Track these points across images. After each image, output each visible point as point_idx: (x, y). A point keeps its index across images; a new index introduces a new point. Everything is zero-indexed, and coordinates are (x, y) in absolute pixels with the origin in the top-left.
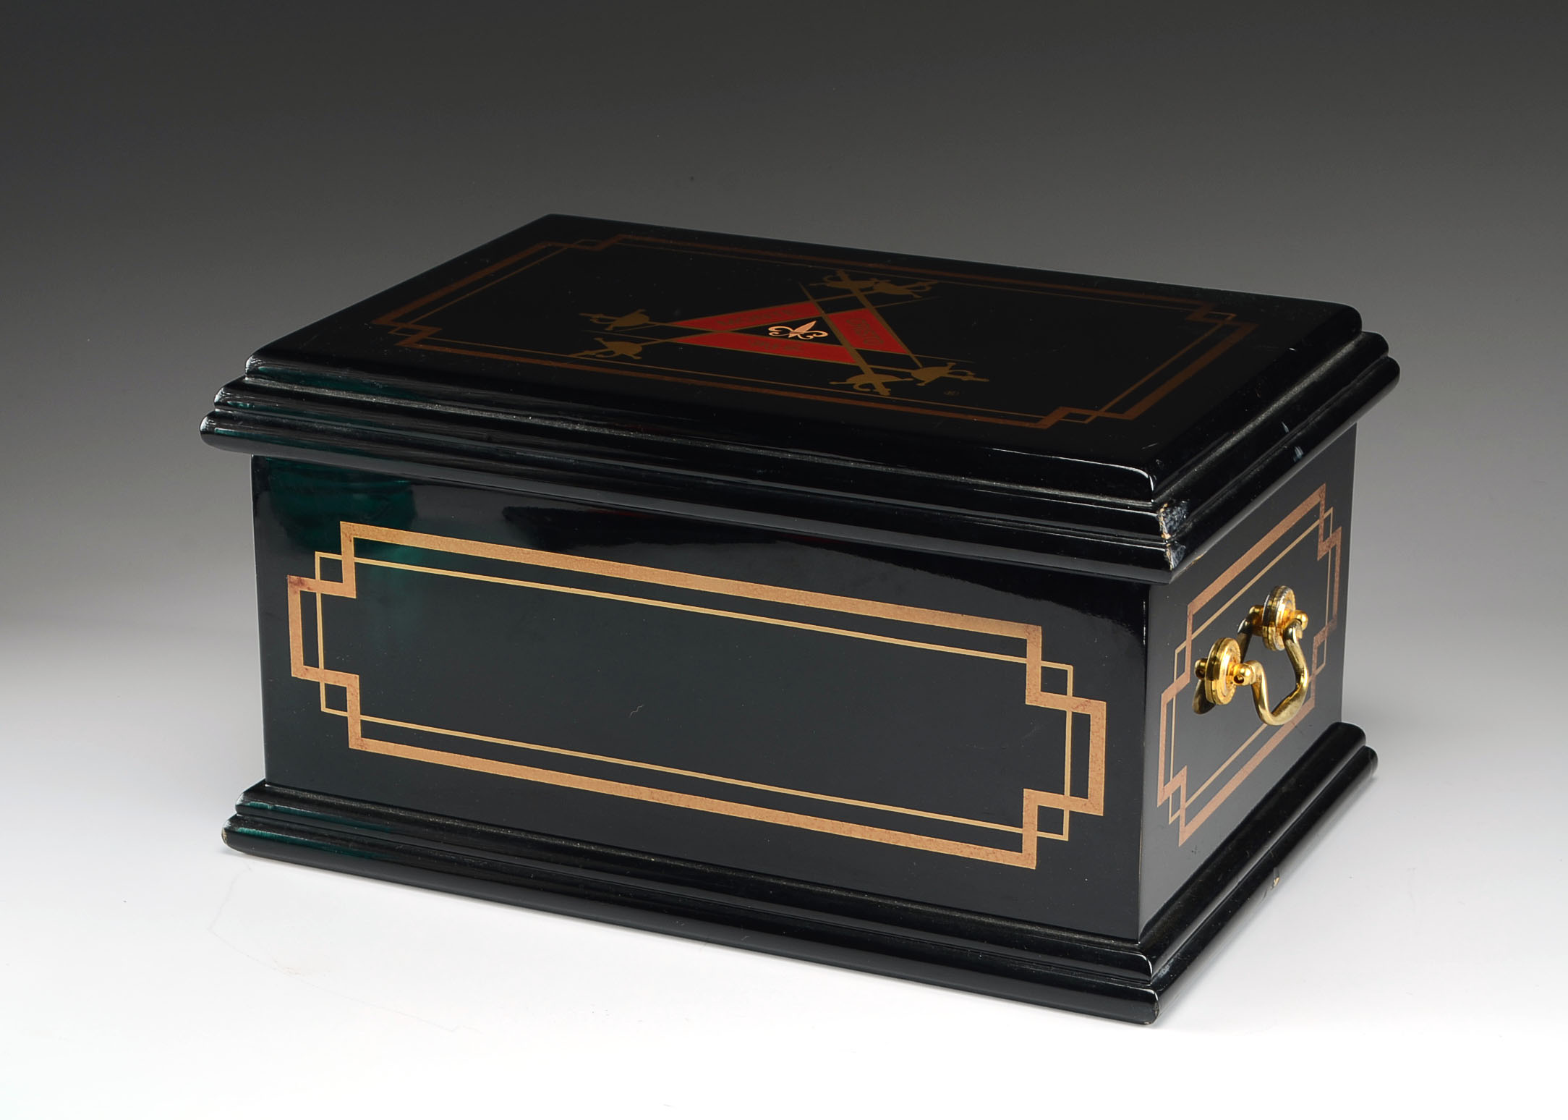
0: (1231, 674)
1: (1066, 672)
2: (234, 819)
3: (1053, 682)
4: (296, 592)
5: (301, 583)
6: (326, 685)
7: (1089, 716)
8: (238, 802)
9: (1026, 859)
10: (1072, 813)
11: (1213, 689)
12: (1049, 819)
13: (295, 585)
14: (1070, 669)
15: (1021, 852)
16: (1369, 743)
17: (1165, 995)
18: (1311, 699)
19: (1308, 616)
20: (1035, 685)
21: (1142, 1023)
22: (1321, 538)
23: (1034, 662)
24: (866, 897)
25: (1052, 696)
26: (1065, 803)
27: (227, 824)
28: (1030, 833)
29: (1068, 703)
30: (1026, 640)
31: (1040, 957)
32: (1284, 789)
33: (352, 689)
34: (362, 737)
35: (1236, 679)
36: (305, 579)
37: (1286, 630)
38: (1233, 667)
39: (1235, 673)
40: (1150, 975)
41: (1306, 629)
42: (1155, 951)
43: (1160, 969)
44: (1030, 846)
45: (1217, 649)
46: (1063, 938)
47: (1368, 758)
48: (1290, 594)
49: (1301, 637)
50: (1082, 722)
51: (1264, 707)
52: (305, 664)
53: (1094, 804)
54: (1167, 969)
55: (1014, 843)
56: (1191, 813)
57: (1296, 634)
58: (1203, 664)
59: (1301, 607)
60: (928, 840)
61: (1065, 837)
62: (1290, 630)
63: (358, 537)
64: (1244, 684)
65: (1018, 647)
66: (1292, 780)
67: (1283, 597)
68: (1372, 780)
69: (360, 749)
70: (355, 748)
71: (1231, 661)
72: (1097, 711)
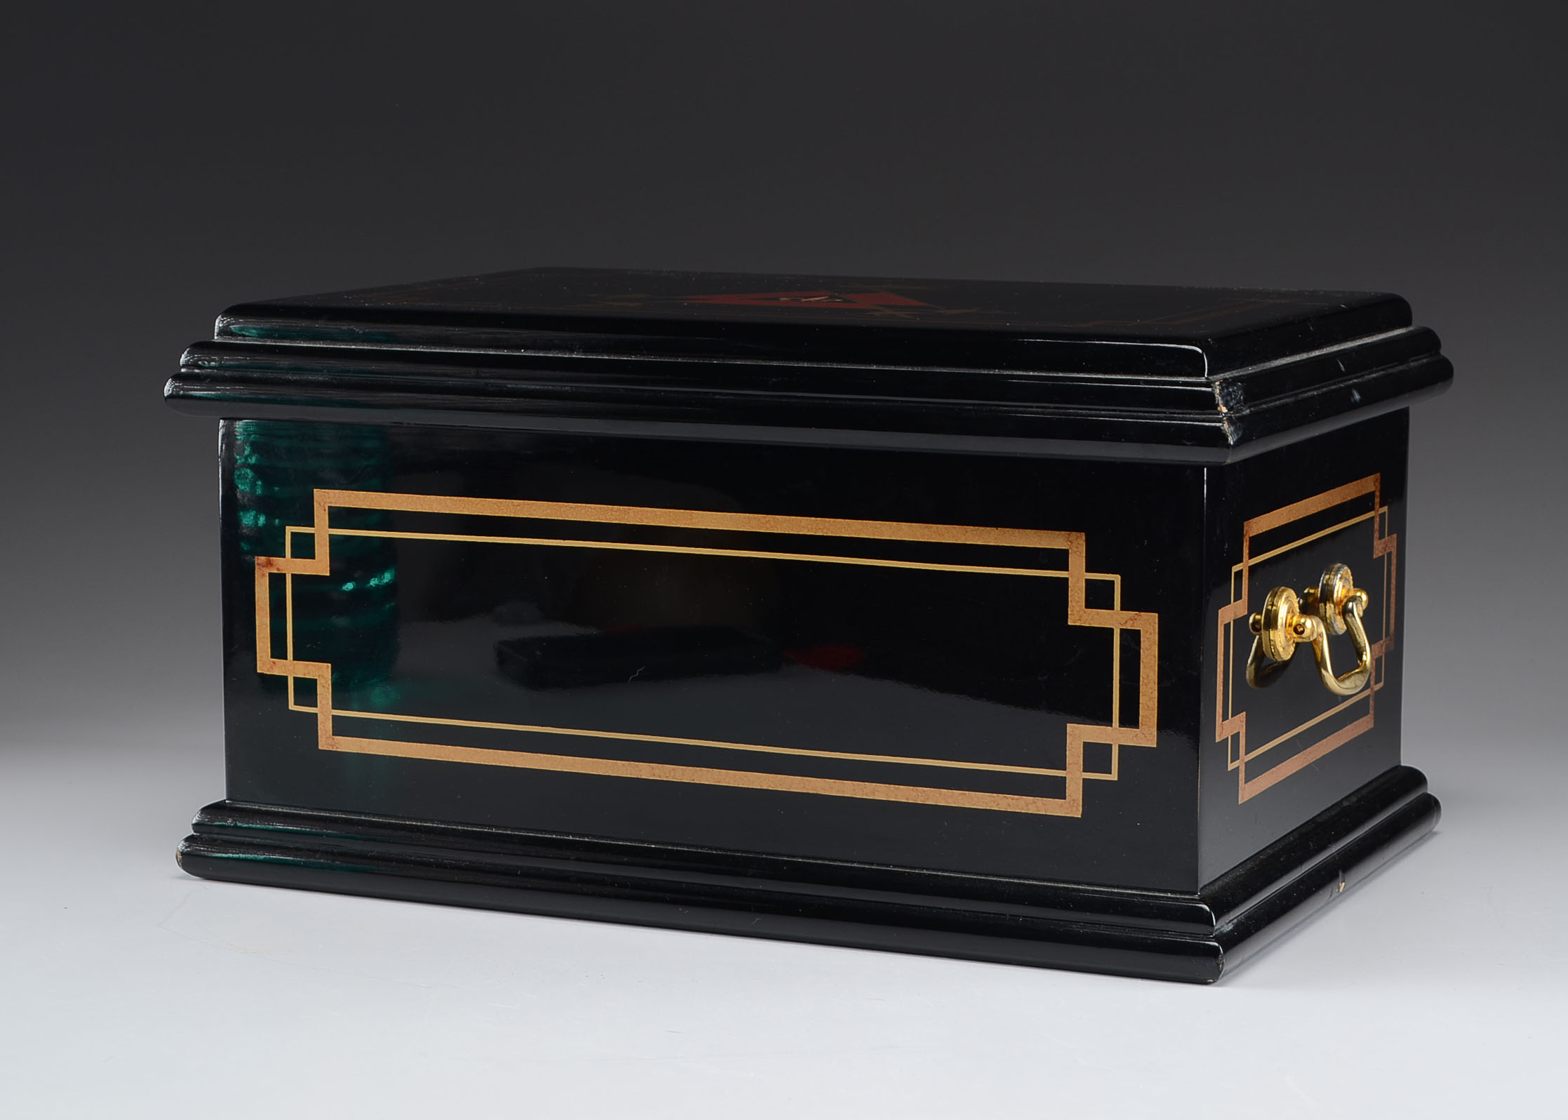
0: (1290, 625)
1: (1113, 582)
2: (189, 839)
3: (1098, 596)
4: (263, 575)
5: (270, 564)
6: (295, 678)
7: (1139, 631)
8: (194, 822)
9: (1070, 806)
10: (1121, 747)
11: (1271, 638)
12: (1096, 756)
13: (263, 566)
14: (1116, 579)
15: (1065, 799)
17: (1231, 952)
18: (1369, 715)
19: (1368, 594)
20: (1078, 602)
21: (1204, 983)
22: (1376, 535)
23: (1077, 576)
24: (891, 868)
25: (1098, 614)
26: (1114, 735)
27: (181, 846)
28: (1075, 775)
29: (1115, 619)
30: (1067, 550)
31: (1088, 916)
32: (1345, 804)
33: (323, 681)
34: (333, 735)
35: (1295, 630)
36: (274, 558)
37: (1346, 606)
38: (1292, 618)
39: (1294, 623)
40: (1213, 926)
41: (1367, 608)
42: (1222, 904)
43: (1225, 925)
44: (1075, 790)
45: (1274, 596)
46: (1112, 893)
47: (1429, 807)
48: (1346, 571)
49: (1361, 614)
50: (1132, 639)
51: (1326, 669)
52: (272, 657)
53: (1146, 735)
54: (1230, 927)
55: (1056, 789)
56: (1254, 770)
57: (1358, 610)
58: (1258, 617)
59: (1358, 584)
60: (960, 794)
61: (1114, 776)
62: (1350, 605)
63: (333, 505)
64: (1304, 635)
65: (1059, 559)
67: (1339, 576)
69: (331, 749)
70: (325, 748)
71: (1288, 612)
72: (1148, 625)
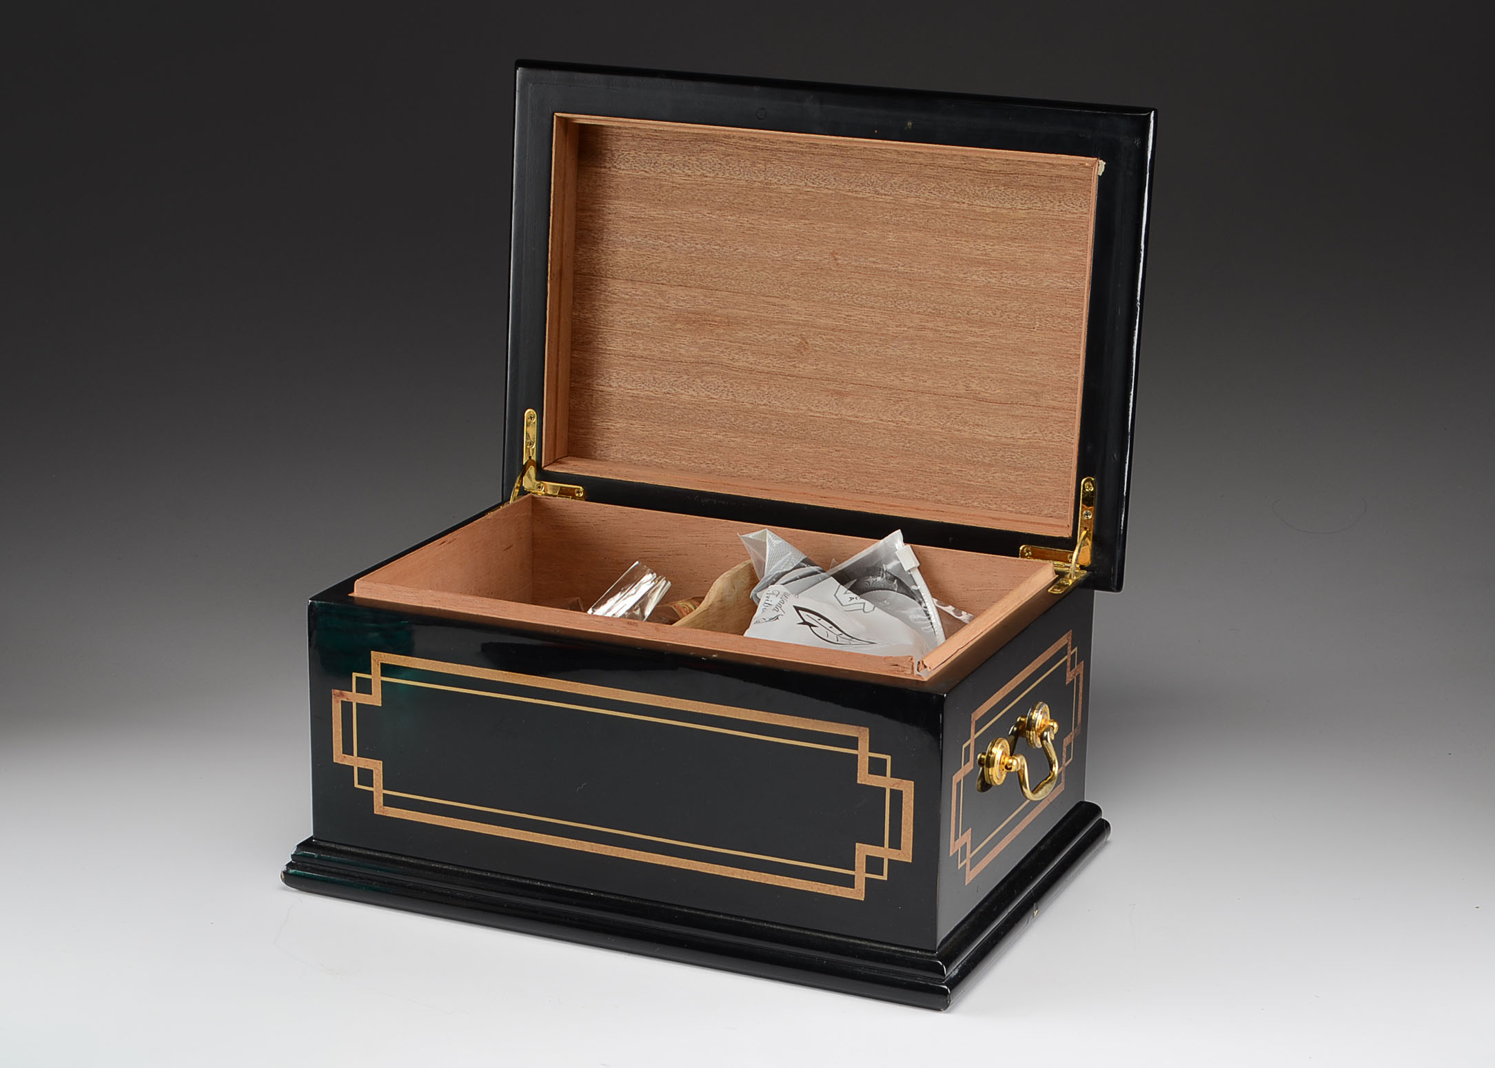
0: (1003, 763)
1: (886, 760)
2: (290, 865)
3: (877, 767)
4: (338, 702)
5: (342, 695)
6: (358, 768)
7: (902, 791)
8: (293, 853)
9: (857, 893)
10: (889, 860)
11: (990, 774)
12: (874, 864)
13: (338, 696)
14: (889, 758)
15: (854, 888)
16: (1104, 816)
17: (955, 989)
18: (1061, 784)
19: (1058, 724)
20: (863, 770)
21: (938, 1010)
22: (1069, 669)
23: (863, 754)
24: (744, 921)
25: (876, 778)
26: (885, 853)
27: (284, 868)
28: (860, 874)
29: (887, 782)
30: (857, 738)
31: (867, 963)
32: (1042, 847)
33: (377, 771)
34: (384, 805)
35: (1006, 767)
36: (345, 692)
37: (1043, 734)
38: (1004, 758)
39: (1005, 763)
40: (944, 975)
41: (1057, 733)
42: (949, 960)
43: (952, 972)
44: (860, 884)
45: (993, 746)
46: (883, 949)
47: (1104, 827)
48: (1046, 707)
49: (1053, 738)
50: (897, 796)
51: (1026, 787)
52: (343, 753)
53: (905, 854)
54: (957, 971)
55: (849, 882)
56: (974, 862)
57: (1050, 736)
58: (983, 757)
59: (1053, 717)
60: (788, 880)
61: (885, 877)
62: (1045, 733)
63: (384, 662)
64: (1012, 770)
65: (852, 742)
66: (1049, 841)
67: (1041, 710)
68: (1106, 843)
69: (382, 814)
70: (378, 813)
71: (1002, 754)
72: (907, 788)
